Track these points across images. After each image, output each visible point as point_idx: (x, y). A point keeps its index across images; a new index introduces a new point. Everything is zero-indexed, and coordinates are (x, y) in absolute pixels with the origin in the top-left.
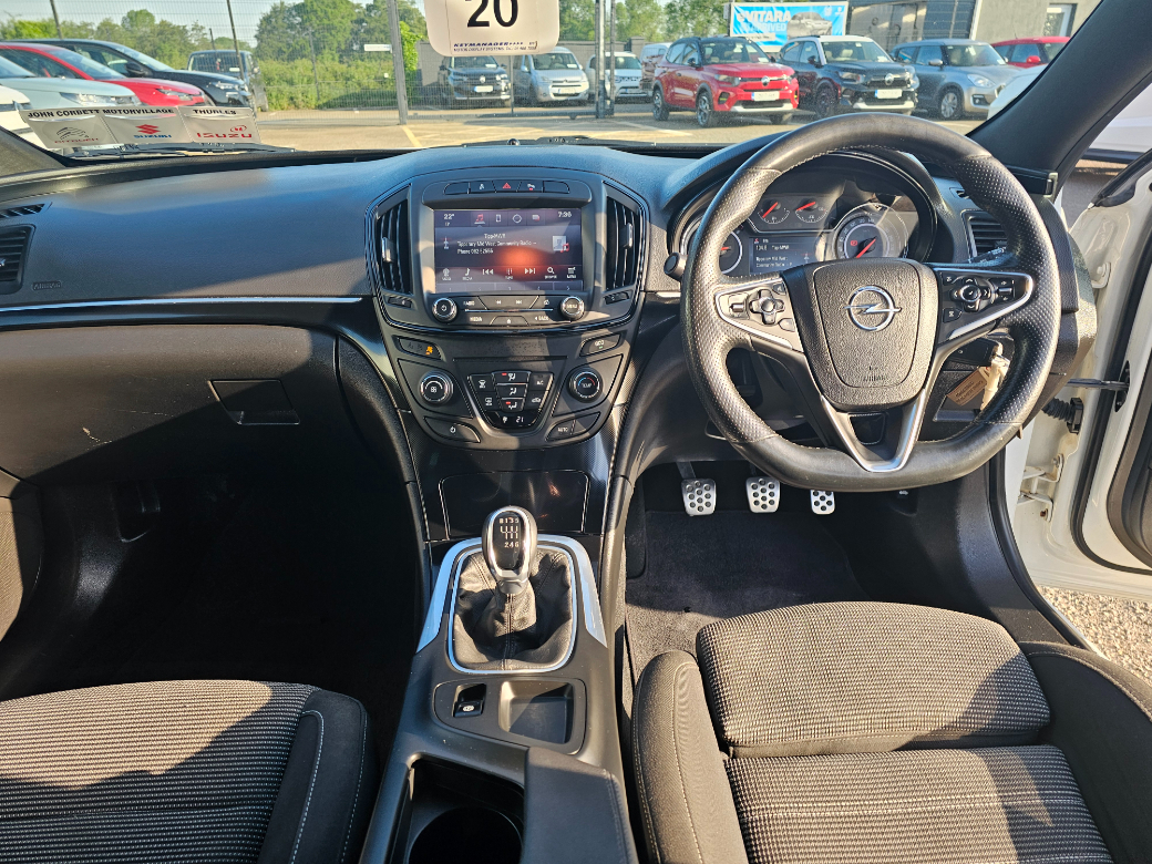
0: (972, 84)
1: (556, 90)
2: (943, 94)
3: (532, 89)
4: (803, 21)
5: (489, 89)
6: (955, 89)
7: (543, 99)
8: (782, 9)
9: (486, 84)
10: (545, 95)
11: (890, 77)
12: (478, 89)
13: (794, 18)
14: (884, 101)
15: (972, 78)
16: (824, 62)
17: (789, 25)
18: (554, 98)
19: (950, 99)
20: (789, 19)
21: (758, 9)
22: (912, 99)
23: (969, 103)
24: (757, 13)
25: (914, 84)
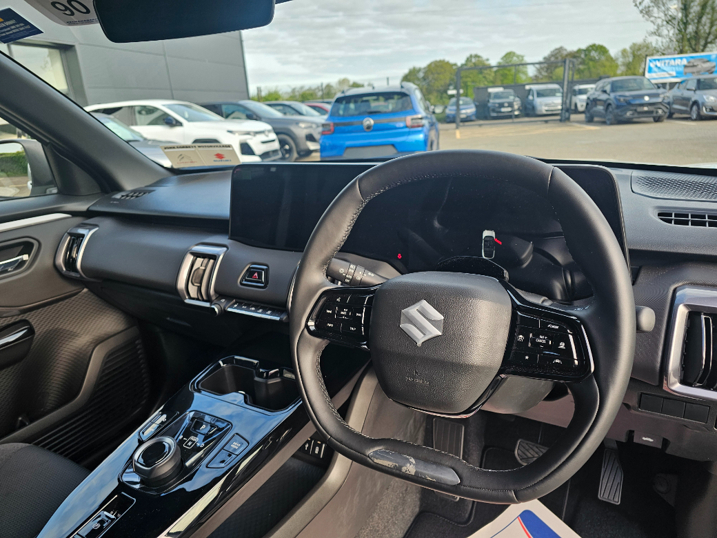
1: (547, 108)
3: (534, 108)
4: (696, 64)
5: (509, 109)
7: (538, 113)
8: (681, 58)
9: (508, 107)
10: (541, 111)
12: (503, 110)
13: (689, 62)
17: (685, 67)
18: (545, 112)
21: (664, 59)
24: (663, 62)
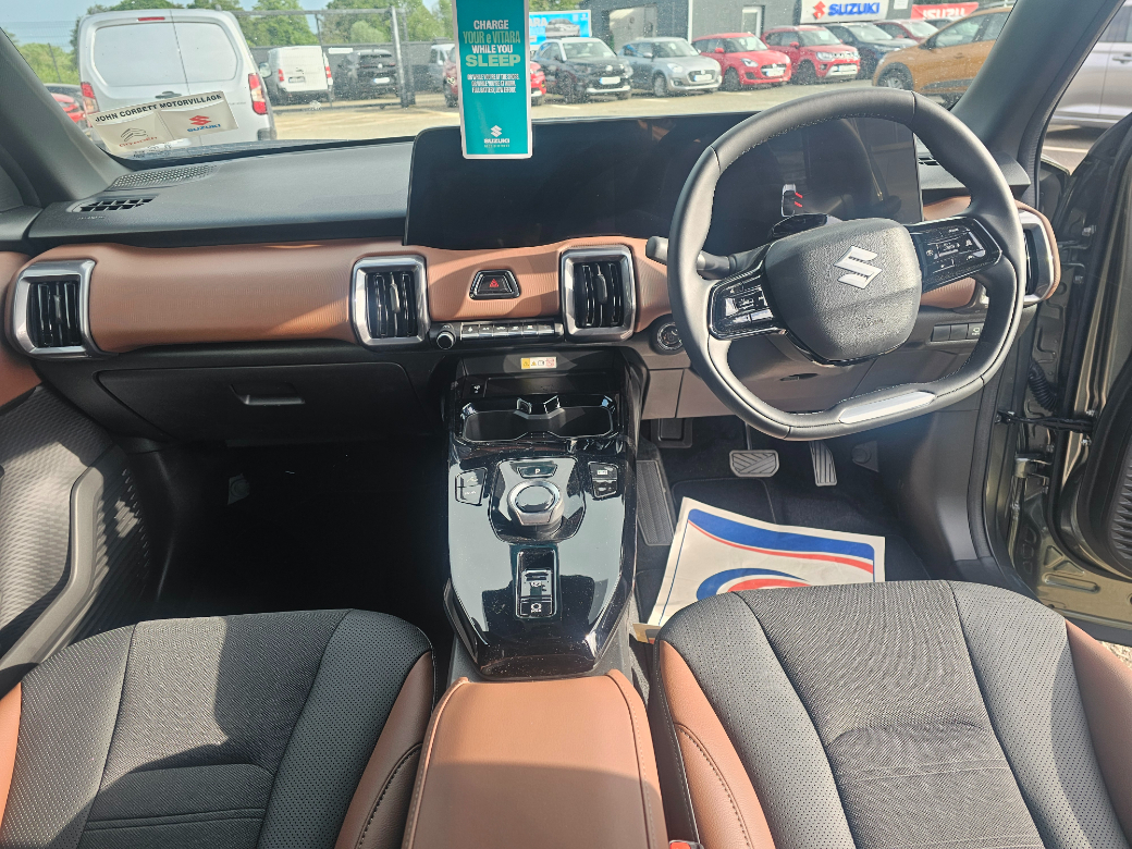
0: (670, 71)
2: (654, 79)
4: (557, 26)
6: (660, 73)
8: (540, 17)
11: (609, 68)
13: (550, 23)
14: (606, 86)
15: (670, 66)
16: (565, 59)
17: (547, 30)
19: (659, 81)
20: (546, 24)
22: (629, 84)
23: (672, 85)
25: (629, 73)
